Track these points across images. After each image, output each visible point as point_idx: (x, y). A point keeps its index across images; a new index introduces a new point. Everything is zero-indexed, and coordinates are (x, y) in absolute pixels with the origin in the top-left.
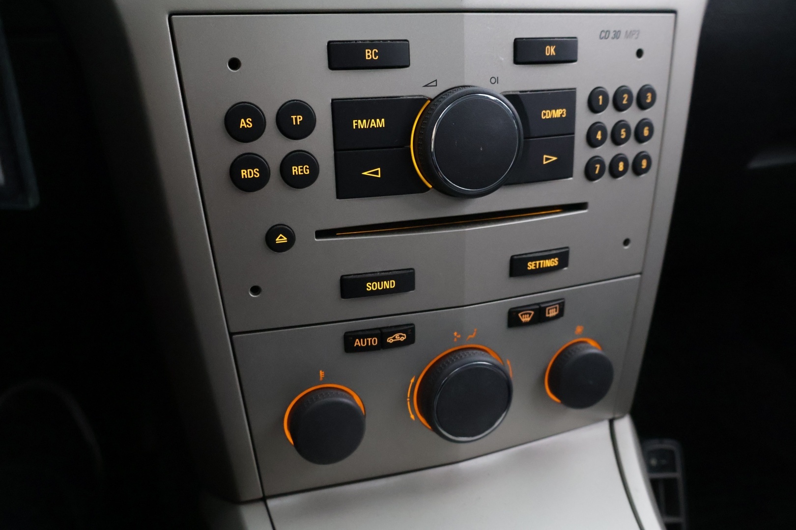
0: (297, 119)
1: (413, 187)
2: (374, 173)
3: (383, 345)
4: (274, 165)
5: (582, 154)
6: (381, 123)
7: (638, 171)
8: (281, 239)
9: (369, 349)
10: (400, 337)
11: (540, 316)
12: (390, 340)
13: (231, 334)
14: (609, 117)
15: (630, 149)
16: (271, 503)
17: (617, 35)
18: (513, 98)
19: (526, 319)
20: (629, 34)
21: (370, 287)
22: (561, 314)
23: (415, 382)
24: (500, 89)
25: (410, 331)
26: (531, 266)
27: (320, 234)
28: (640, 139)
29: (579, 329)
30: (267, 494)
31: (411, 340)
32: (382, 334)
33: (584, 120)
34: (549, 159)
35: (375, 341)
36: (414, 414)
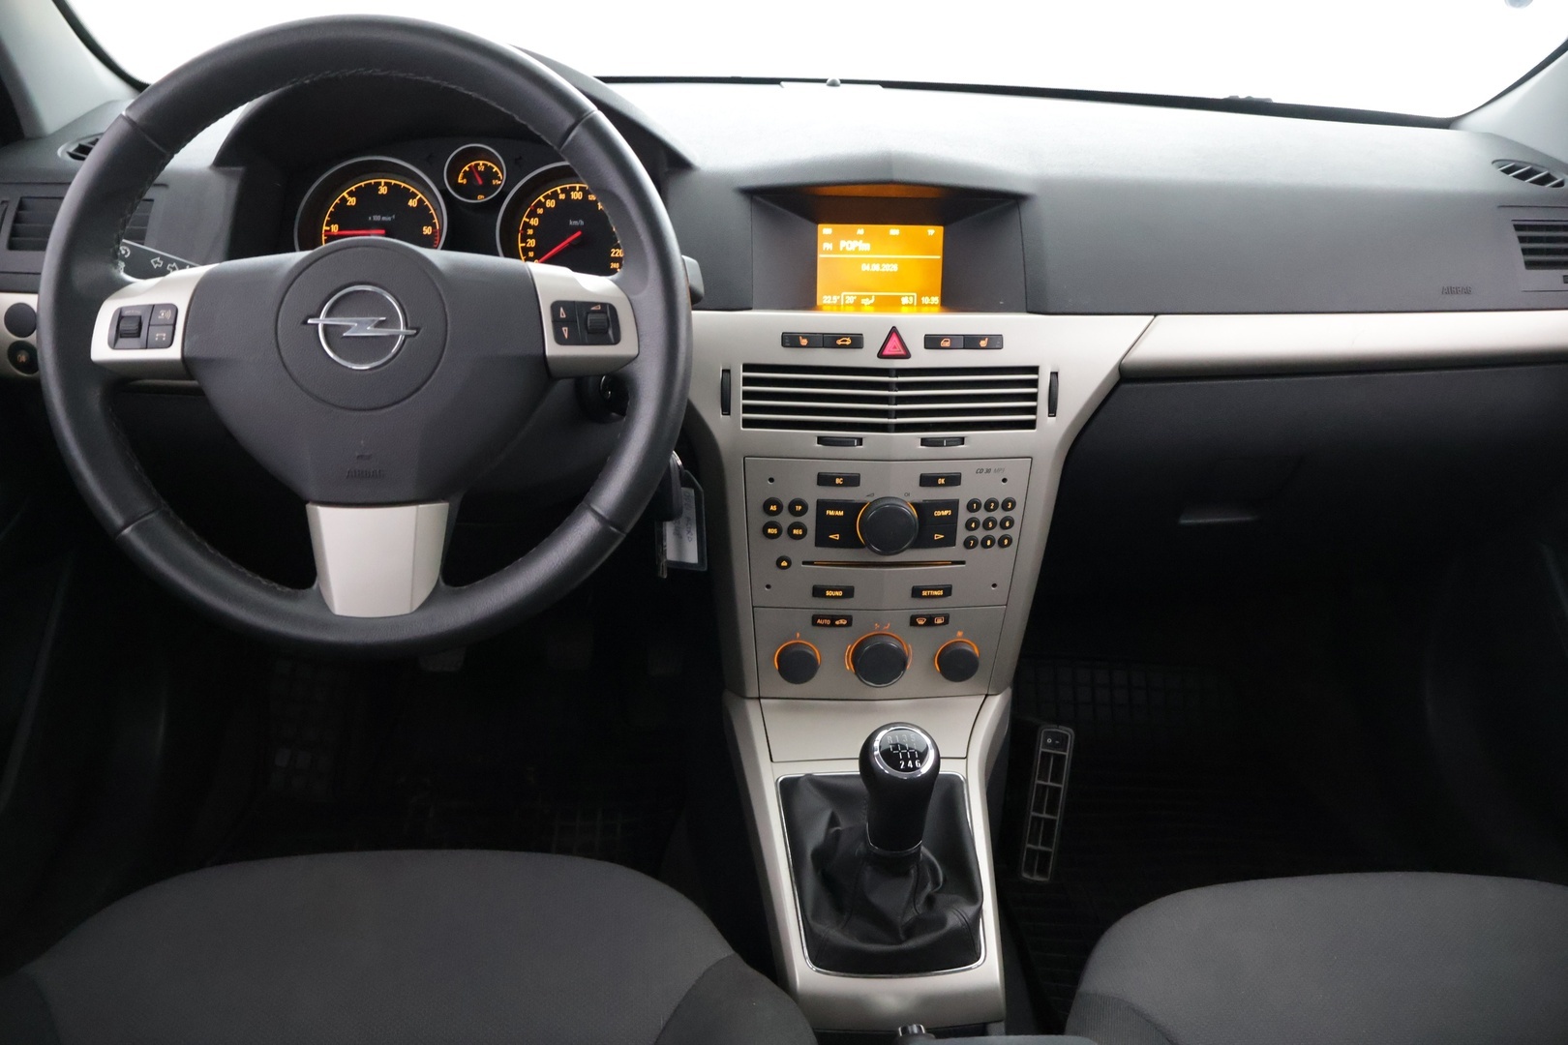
0: (799, 508)
1: (856, 544)
2: (836, 537)
3: (833, 625)
4: (785, 527)
5: (962, 534)
6: (841, 513)
7: (1001, 545)
8: (784, 564)
9: (825, 625)
10: (843, 622)
11: (930, 621)
12: (837, 623)
13: (753, 607)
14: (982, 515)
15: (997, 533)
16: (762, 701)
17: (988, 471)
18: (916, 505)
19: (921, 622)
20: (999, 470)
21: (828, 593)
22: (946, 622)
23: (850, 648)
24: (909, 499)
25: (849, 619)
26: (924, 593)
27: (804, 563)
28: (1003, 526)
29: (960, 634)
30: (761, 695)
31: (849, 624)
32: (833, 618)
33: (963, 516)
34: (938, 537)
35: (828, 622)
36: (849, 667)
